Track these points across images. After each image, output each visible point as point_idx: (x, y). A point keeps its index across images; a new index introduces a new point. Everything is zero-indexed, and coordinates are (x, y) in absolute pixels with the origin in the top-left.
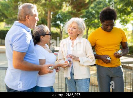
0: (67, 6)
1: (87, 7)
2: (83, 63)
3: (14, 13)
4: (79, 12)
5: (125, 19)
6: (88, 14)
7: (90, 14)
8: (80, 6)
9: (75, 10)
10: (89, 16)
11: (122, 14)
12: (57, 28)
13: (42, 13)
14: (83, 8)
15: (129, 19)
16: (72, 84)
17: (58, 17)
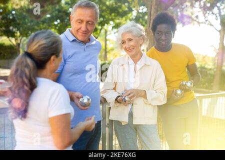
6: (61, 14)
7: (64, 14)
10: (62, 16)
12: (10, 38)
17: (11, 17)
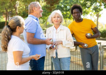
0: (42, 2)
1: (58, 2)
2: (65, 45)
3: (1, 8)
4: (52, 7)
5: (86, 11)
8: (53, 2)
9: (49, 5)
11: (84, 7)
13: (23, 7)
14: (55, 4)
15: (89, 11)
16: (57, 62)
